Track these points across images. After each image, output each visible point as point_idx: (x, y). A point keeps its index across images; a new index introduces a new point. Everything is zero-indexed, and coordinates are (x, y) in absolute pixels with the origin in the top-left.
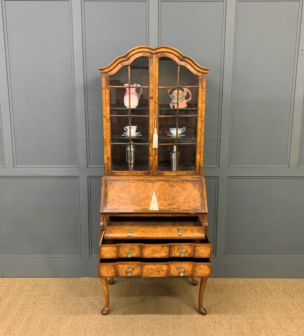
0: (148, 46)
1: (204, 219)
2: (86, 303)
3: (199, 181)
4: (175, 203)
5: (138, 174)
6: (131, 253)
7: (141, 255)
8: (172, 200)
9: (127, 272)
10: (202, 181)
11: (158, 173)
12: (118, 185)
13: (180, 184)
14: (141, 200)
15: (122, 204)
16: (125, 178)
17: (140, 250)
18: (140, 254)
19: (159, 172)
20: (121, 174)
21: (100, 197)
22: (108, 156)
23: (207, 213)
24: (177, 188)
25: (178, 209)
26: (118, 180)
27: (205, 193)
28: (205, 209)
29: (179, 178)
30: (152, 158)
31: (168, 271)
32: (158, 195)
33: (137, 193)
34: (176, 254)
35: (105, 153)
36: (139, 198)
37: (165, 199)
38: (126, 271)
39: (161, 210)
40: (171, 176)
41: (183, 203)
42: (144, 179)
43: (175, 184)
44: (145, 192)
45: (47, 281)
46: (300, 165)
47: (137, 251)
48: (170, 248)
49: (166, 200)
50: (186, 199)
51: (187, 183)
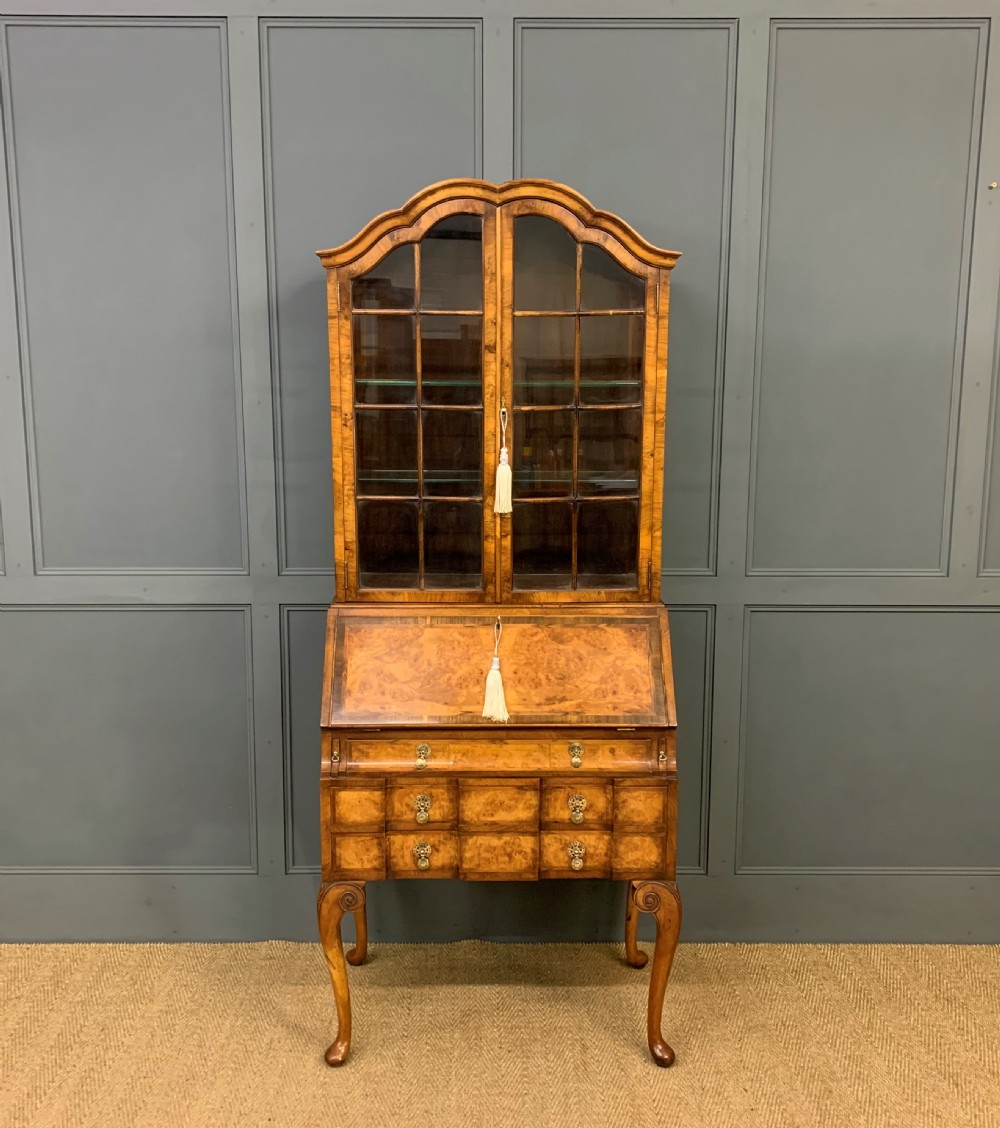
0: (478, 180)
1: (663, 746)
2: (276, 1027)
3: (647, 621)
4: (568, 695)
5: (446, 599)
6: (425, 811)
7: (455, 816)
8: (559, 684)
9: (416, 858)
10: (658, 622)
11: (514, 595)
12: (379, 635)
13: (584, 632)
14: (456, 685)
15: (393, 697)
16: (405, 613)
17: (451, 800)
18: (452, 814)
19: (516, 591)
20: (389, 598)
21: (321, 676)
22: (347, 540)
23: (674, 728)
24: (577, 644)
25: (578, 713)
26: (380, 619)
27: (667, 662)
28: (667, 715)
29: (581, 613)
30: (493, 546)
31: (539, 853)
32: (514, 667)
33: (442, 661)
34: (562, 812)
35: (338, 528)
36: (449, 679)
37: (537, 680)
38: (414, 855)
39: (523, 717)
40: (557, 603)
41: (596, 695)
42: (468, 613)
43: (570, 632)
44: (469, 659)
45: (143, 954)
46: (984, 568)
47: (445, 804)
48: (541, 797)
49: (537, 685)
50: (606, 683)
51: (608, 629)
